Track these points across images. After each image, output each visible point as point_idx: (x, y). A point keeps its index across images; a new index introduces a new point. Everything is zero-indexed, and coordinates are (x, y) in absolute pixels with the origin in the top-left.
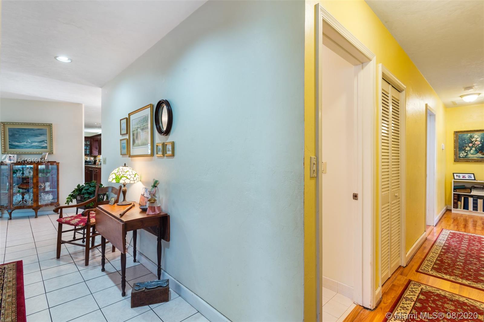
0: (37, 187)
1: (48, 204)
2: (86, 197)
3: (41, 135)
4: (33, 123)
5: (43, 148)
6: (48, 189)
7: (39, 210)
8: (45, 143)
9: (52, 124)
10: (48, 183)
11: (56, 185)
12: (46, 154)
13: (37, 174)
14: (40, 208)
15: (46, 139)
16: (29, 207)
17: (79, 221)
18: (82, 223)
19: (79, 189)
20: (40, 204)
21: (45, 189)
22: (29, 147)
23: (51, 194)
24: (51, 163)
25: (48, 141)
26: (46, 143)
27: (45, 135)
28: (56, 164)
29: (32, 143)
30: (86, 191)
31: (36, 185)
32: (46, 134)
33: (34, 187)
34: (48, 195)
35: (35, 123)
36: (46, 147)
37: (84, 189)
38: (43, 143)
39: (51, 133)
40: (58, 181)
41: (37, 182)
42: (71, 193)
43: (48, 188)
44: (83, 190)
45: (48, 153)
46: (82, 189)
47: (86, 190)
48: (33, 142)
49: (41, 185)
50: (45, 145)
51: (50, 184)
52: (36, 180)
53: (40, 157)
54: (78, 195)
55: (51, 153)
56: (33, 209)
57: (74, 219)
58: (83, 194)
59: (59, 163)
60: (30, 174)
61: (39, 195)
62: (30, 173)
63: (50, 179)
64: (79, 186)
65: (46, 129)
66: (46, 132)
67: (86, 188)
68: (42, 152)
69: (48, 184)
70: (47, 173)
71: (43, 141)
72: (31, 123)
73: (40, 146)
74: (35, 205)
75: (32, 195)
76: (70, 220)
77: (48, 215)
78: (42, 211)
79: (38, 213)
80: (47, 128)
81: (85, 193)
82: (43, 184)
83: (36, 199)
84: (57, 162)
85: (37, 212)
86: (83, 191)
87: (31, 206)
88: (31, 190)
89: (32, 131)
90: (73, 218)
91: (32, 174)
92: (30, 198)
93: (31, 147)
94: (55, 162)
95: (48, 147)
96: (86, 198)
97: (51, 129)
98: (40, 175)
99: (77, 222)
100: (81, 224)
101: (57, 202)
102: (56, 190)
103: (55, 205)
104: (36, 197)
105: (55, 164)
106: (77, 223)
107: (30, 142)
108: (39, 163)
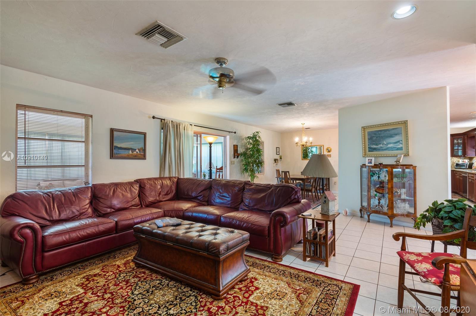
0: (392, 192)
1: (404, 214)
2: (446, 224)
3: (396, 135)
4: (388, 123)
5: (398, 149)
6: (403, 197)
7: (394, 219)
8: (400, 143)
9: (407, 121)
10: (403, 189)
11: (413, 193)
12: (401, 157)
13: (392, 179)
14: (395, 217)
15: (401, 140)
16: (385, 214)
17: (428, 271)
18: (434, 279)
19: (436, 208)
20: (395, 212)
21: (401, 197)
22: (385, 150)
23: (408, 202)
24: (407, 166)
25: (403, 141)
26: (402, 143)
27: (400, 135)
28: (413, 168)
29: (387, 145)
30: (447, 215)
31: (391, 191)
32: (402, 134)
33: (389, 193)
34: (404, 203)
35: (390, 123)
36: (401, 149)
37: (443, 210)
38: (399, 144)
39: (406, 132)
40: (415, 188)
41: (392, 187)
42: (424, 212)
43: (404, 195)
44: (442, 212)
45: (403, 155)
46: (440, 210)
47: (446, 212)
48: (388, 143)
49: (397, 191)
50: (400, 146)
51: (407, 191)
52: (391, 185)
53: (395, 159)
54: (435, 217)
55: (407, 155)
56: (388, 217)
57: (421, 262)
58: (442, 218)
59: (416, 166)
60: (386, 178)
61: (394, 202)
62: (385, 176)
63: (407, 185)
64: (434, 204)
65: (401, 128)
66: (401, 131)
67: (447, 209)
68: (397, 154)
69: (403, 191)
70: (403, 177)
71: (399, 142)
72: (386, 123)
73: (395, 148)
74: (390, 213)
75: (387, 201)
76: (414, 261)
77: (404, 226)
78: (399, 221)
79: (394, 222)
80: (402, 126)
81: (446, 217)
82: (399, 190)
83: (391, 206)
84: (413, 166)
85: (392, 220)
86: (441, 214)
87: (386, 213)
88: (387, 196)
89: (388, 132)
90: (420, 258)
91: (387, 178)
92: (385, 204)
93: (387, 149)
94: (412, 165)
95: (403, 148)
96: (447, 226)
97: (406, 127)
98: (395, 180)
99: (425, 270)
100: (432, 278)
101: (414, 214)
102: (413, 199)
103: (412, 217)
104: (391, 204)
105: (411, 167)
106: (424, 272)
107: (385, 144)
108: (393, 166)
